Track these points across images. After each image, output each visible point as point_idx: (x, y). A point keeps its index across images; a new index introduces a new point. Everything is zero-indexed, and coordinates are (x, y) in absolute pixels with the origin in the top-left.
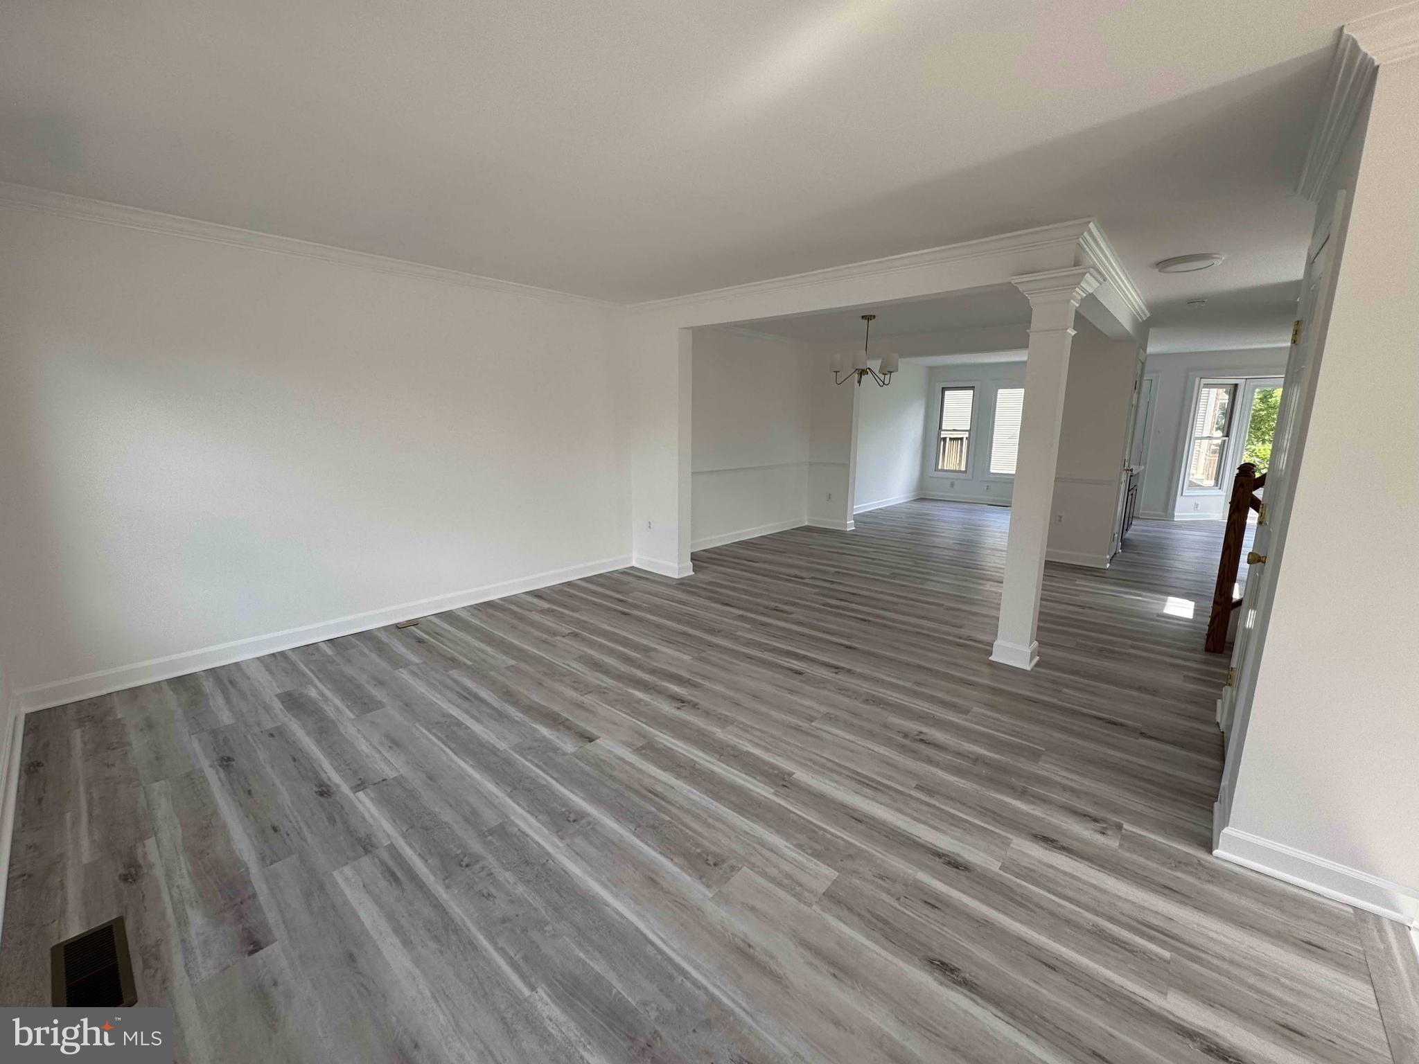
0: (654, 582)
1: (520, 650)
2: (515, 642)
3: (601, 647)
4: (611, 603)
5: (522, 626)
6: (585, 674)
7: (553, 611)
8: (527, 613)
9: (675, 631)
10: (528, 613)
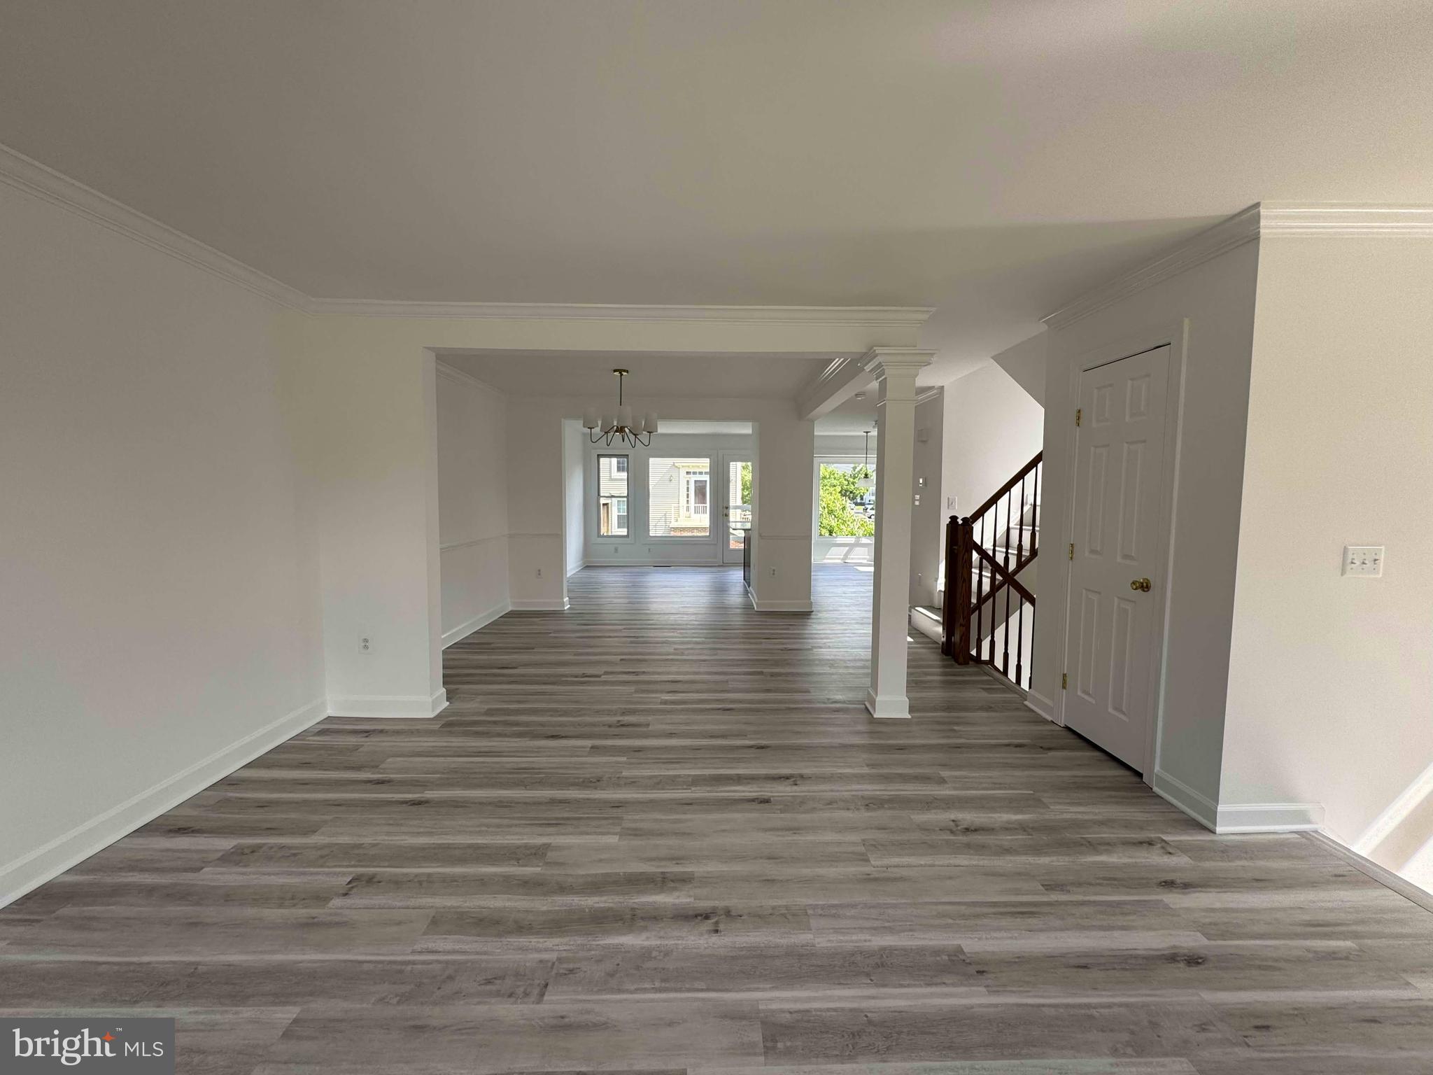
0: (398, 732)
1: (270, 973)
2: (235, 958)
3: (451, 883)
4: (365, 791)
5: (210, 913)
6: (485, 953)
7: (254, 849)
8: (189, 878)
9: (540, 803)
10: (190, 875)
